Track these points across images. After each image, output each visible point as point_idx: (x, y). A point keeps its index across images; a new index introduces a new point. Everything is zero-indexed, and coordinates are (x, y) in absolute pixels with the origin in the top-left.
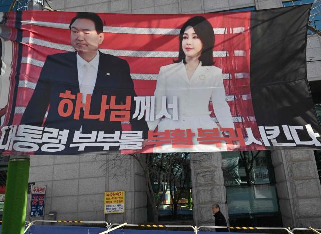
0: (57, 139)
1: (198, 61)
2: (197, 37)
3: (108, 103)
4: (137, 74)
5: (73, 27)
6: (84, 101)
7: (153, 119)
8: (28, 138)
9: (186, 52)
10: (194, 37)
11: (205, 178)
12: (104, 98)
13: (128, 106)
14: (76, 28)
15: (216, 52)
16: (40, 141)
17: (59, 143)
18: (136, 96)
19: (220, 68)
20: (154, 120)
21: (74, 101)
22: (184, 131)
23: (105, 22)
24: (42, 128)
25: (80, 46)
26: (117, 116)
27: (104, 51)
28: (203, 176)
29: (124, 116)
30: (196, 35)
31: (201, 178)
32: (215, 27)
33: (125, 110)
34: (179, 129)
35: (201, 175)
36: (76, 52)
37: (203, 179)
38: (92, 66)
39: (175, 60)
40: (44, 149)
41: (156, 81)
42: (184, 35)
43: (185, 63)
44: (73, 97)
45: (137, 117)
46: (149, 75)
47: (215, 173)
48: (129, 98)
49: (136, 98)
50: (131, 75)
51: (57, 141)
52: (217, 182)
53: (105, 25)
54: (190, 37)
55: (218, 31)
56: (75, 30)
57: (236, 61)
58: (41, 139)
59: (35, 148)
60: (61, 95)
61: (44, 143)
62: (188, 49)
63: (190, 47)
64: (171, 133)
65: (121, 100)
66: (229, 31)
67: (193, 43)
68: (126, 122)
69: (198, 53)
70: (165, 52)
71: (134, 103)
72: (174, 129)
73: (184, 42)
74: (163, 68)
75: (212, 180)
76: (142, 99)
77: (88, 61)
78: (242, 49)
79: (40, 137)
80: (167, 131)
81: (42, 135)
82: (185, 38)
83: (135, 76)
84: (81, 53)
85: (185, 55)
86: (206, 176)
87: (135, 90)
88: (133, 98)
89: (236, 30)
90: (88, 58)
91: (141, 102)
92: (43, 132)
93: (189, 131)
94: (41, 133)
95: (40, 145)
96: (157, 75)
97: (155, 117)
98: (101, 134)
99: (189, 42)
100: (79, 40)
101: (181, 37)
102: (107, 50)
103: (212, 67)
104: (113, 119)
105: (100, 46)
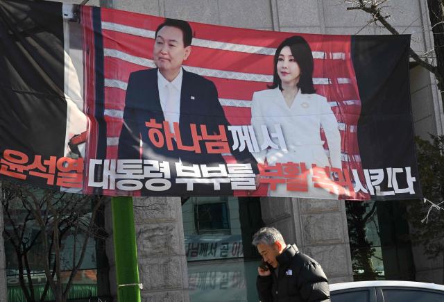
0: (159, 172)
1: (296, 88)
2: (295, 61)
3: (199, 133)
4: (227, 100)
5: (159, 36)
6: (173, 131)
7: (257, 150)
8: (129, 174)
9: (282, 77)
10: (291, 60)
11: (154, 241)
12: (193, 127)
13: (223, 136)
14: (162, 38)
15: (316, 79)
16: (142, 177)
17: (163, 177)
18: (230, 125)
19: (324, 96)
20: (259, 151)
21: (162, 130)
22: (297, 165)
23: (194, 33)
24: (140, 161)
25: (163, 61)
26: (214, 148)
27: (188, 69)
28: (149, 239)
29: (222, 148)
30: (293, 58)
31: (145, 242)
32: (314, 50)
33: (220, 140)
34: (291, 163)
35: (146, 236)
36: (157, 69)
37: (148, 244)
38: (174, 87)
39: (270, 85)
40: (148, 185)
41: (250, 108)
42: (280, 57)
43: (281, 89)
44: (160, 126)
45: (238, 149)
46: (240, 101)
47: (172, 233)
48: (221, 128)
49: (230, 128)
50: (220, 100)
51: (161, 175)
52: (176, 248)
53: (195, 37)
54: (287, 59)
55: (317, 55)
56: (161, 41)
57: (342, 89)
58: (143, 174)
59: (139, 186)
60: (147, 124)
61: (147, 179)
62: (284, 73)
63: (287, 71)
64: (284, 167)
65: (213, 130)
66: (328, 56)
67: (290, 68)
68: (226, 153)
69: (296, 78)
70: (258, 75)
71: (229, 134)
72: (286, 162)
73: (279, 65)
74: (256, 94)
75: (166, 245)
76: (238, 128)
77: (170, 81)
78: (346, 77)
79: (141, 171)
80: (278, 164)
81: (143, 169)
82: (281, 60)
83: (224, 102)
84: (163, 70)
85: (280, 80)
86: (156, 238)
87: (227, 118)
88: (226, 129)
89: (337, 56)
90: (171, 78)
91: (237, 133)
92: (143, 165)
93: (303, 165)
94: (140, 166)
95: (144, 181)
96: (250, 102)
97: (260, 148)
98: (204, 167)
99: (285, 66)
100: (162, 53)
101: (277, 58)
102: (192, 68)
103: (314, 95)
104: (210, 151)
105: (185, 63)
